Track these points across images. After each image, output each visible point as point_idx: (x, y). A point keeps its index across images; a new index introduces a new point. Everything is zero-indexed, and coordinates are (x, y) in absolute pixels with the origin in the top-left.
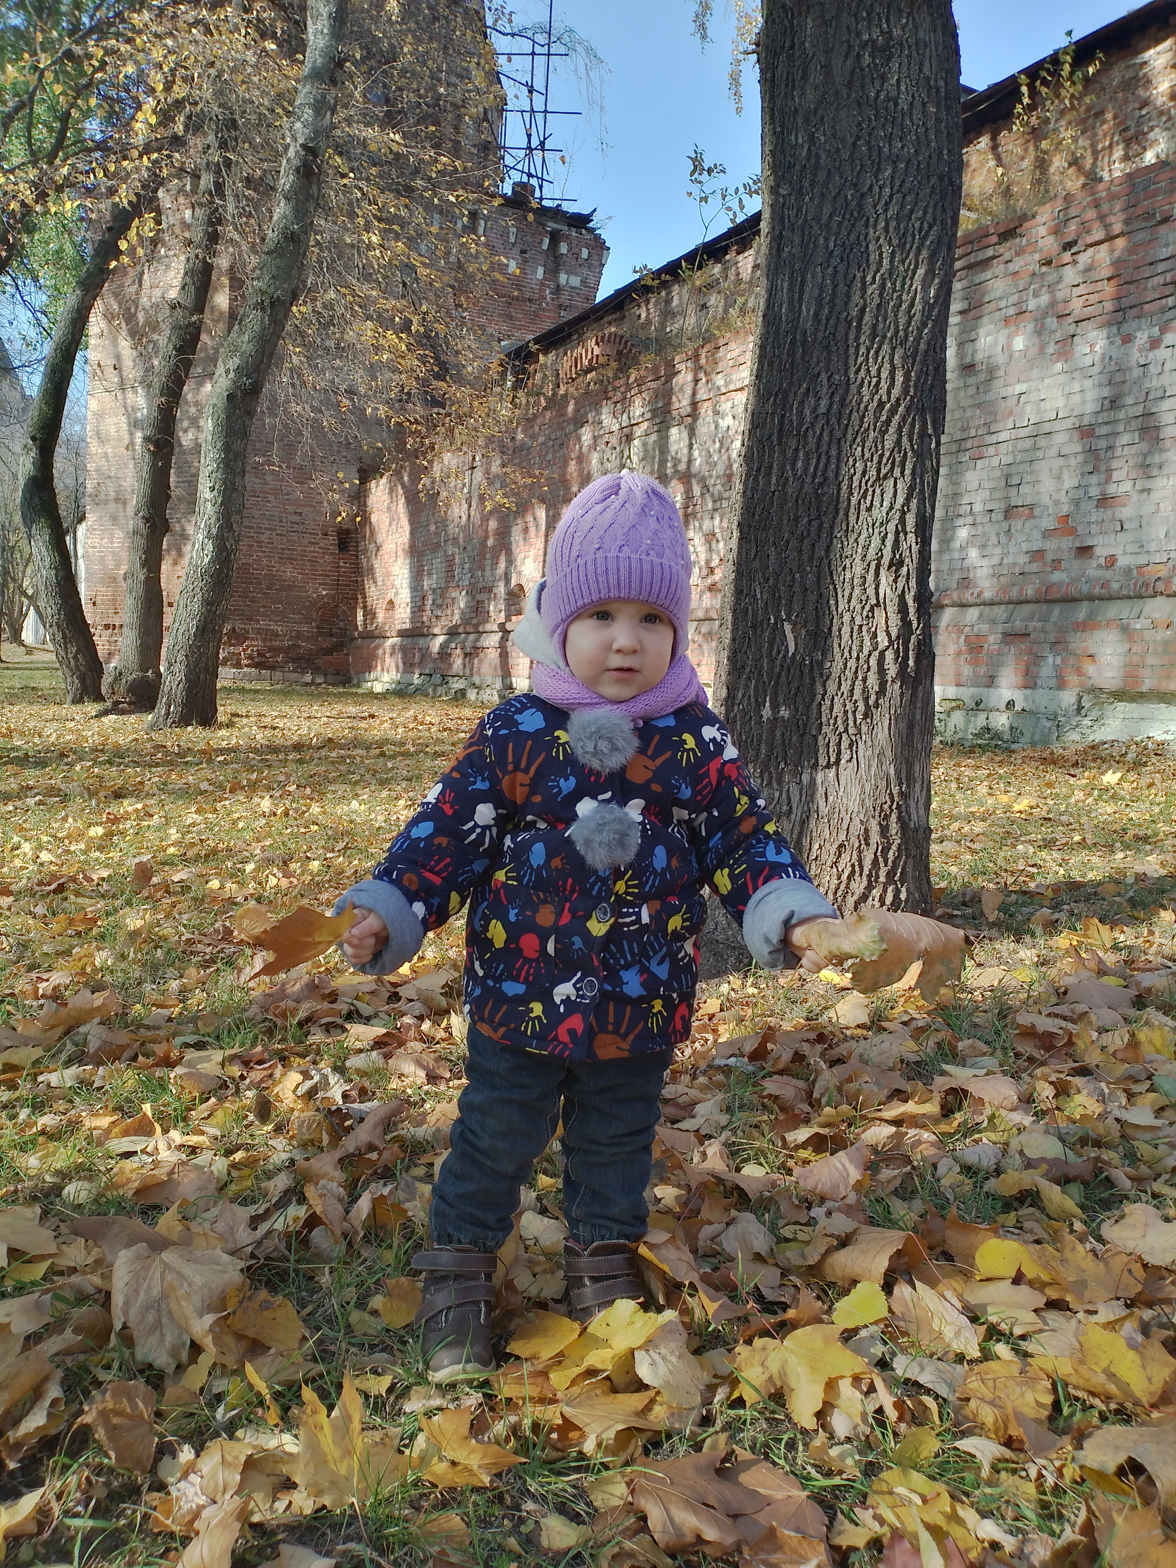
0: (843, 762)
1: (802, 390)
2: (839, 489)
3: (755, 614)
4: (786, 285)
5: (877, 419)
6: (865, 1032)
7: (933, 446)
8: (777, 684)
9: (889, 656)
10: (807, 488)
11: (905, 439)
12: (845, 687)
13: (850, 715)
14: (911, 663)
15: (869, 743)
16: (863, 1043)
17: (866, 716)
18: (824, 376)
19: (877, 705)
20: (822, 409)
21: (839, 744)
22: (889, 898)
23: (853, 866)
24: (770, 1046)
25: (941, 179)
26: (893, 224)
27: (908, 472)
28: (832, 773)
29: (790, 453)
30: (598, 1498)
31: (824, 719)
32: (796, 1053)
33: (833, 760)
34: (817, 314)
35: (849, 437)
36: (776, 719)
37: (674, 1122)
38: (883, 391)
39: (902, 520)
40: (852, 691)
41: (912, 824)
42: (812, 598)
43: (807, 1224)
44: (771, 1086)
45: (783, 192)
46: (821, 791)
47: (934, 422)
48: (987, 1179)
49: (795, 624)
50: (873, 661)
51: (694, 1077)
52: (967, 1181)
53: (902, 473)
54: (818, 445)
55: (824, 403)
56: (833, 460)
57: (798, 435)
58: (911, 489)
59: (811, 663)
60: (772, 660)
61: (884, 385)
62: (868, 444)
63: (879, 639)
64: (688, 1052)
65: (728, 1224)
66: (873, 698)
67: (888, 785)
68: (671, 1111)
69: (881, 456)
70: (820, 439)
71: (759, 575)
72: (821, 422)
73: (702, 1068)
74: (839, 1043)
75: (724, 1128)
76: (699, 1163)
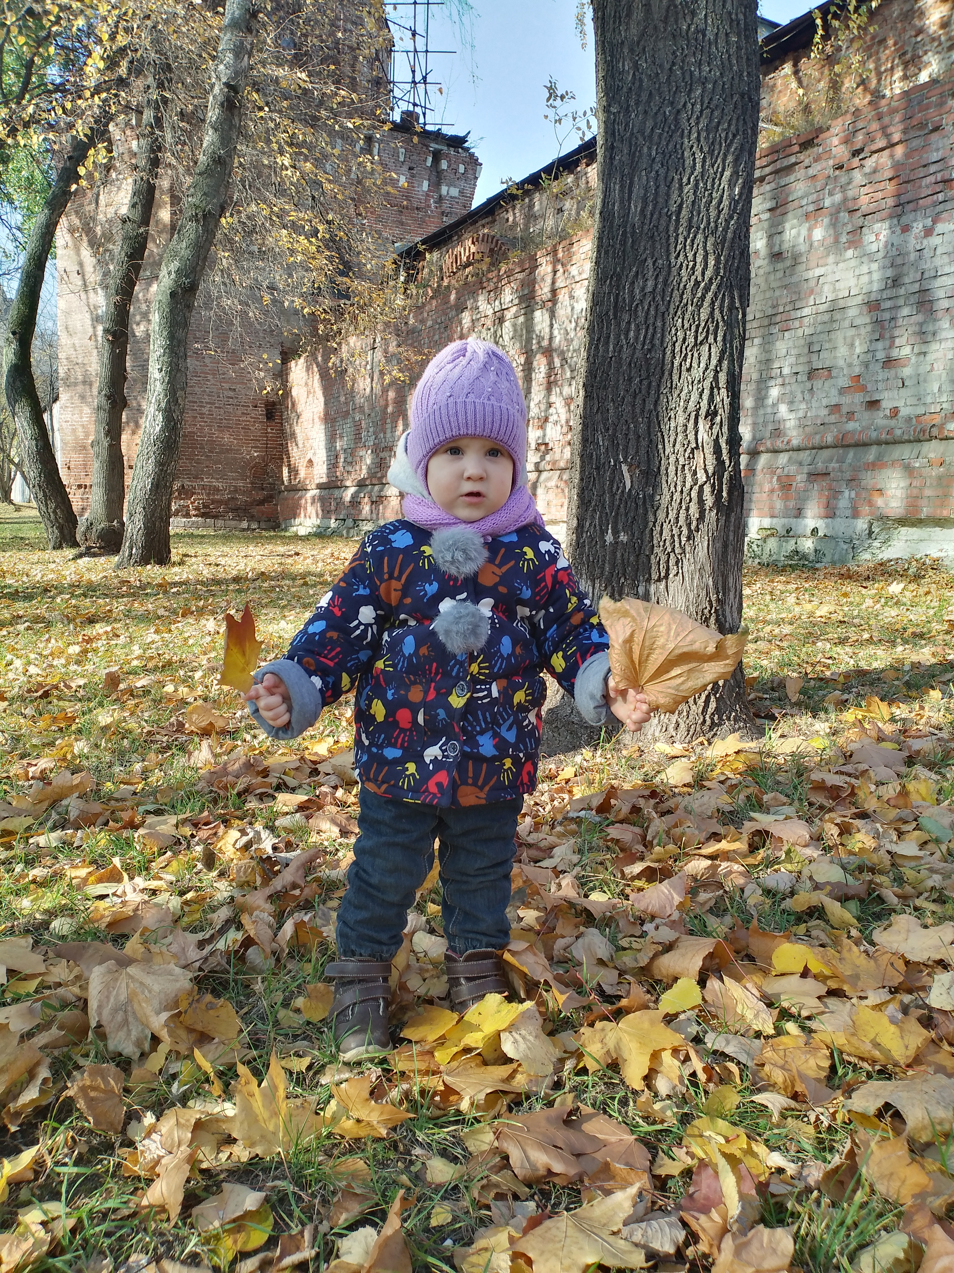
0: (671, 576)
1: (632, 274)
2: (664, 354)
3: (598, 459)
4: (617, 187)
5: (694, 295)
6: (689, 790)
7: (740, 316)
8: (617, 514)
9: (707, 489)
10: (638, 354)
11: (717, 312)
12: (672, 515)
13: (676, 538)
14: (725, 494)
15: (692, 560)
16: (687, 798)
17: (689, 538)
18: (650, 262)
19: (697, 529)
20: (649, 289)
21: (668, 562)
24: (613, 802)
25: (742, 96)
26: (704, 134)
27: (719, 338)
28: (662, 585)
29: (623, 325)
30: (472, 1146)
31: (655, 542)
32: (634, 807)
33: (663, 574)
34: (643, 211)
35: (672, 311)
36: (617, 543)
37: (536, 862)
38: (698, 272)
39: (716, 378)
40: (677, 518)
41: (727, 625)
42: (644, 443)
43: (641, 937)
44: (614, 832)
47: (741, 297)
48: (784, 899)
49: (630, 466)
50: (694, 494)
51: (553, 827)
52: (767, 901)
53: (715, 339)
54: (646, 318)
55: (650, 283)
56: (659, 330)
57: (630, 310)
58: (723, 352)
59: (644, 496)
60: (613, 495)
61: (699, 268)
62: (686, 316)
63: (699, 475)
64: (548, 808)
65: (577, 938)
66: (694, 524)
67: (708, 594)
68: (534, 853)
69: (698, 326)
70: (648, 313)
71: (601, 426)
72: (649, 299)
73: (558, 819)
74: (669, 799)
75: (576, 865)
76: (556, 892)
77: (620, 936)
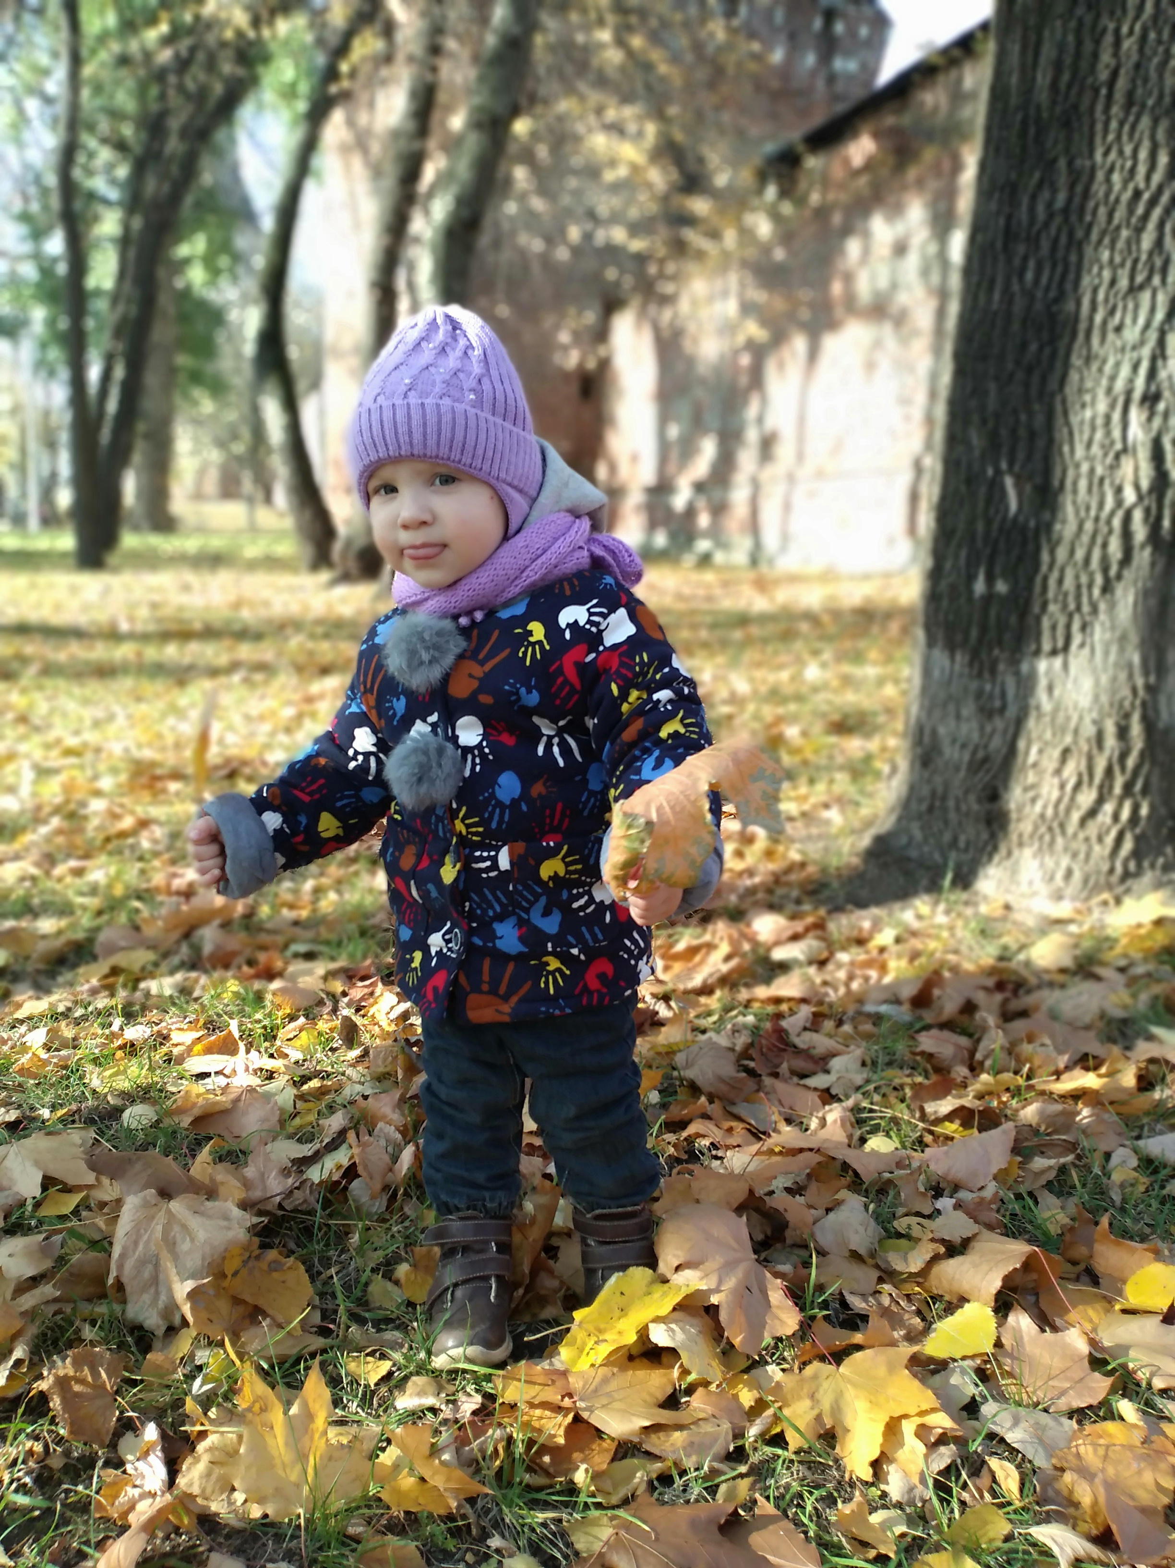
0: (1074, 647)
1: (1034, 181)
2: (1078, 303)
3: (969, 468)
5: (1131, 211)
6: (1067, 978)
8: (994, 551)
9: (1138, 516)
10: (1038, 306)
11: (1168, 238)
12: (1080, 554)
13: (1084, 591)
14: (1166, 523)
15: (1108, 624)
16: (1057, 994)
17: (1104, 591)
18: (1062, 163)
20: (1059, 204)
21: (1068, 627)
22: (1126, 813)
23: (1080, 775)
24: (936, 992)
27: (1170, 279)
28: (1058, 662)
29: (1017, 262)
31: (1051, 594)
32: (967, 1003)
34: (1055, 81)
35: (1094, 236)
36: (990, 595)
37: (803, 1076)
38: (1141, 176)
39: (1161, 342)
40: (1087, 560)
41: (1161, 725)
42: (1041, 444)
43: (929, 1217)
44: (927, 1042)
46: (1043, 683)
49: (1018, 477)
50: (1117, 522)
51: (840, 1023)
52: (1143, 1179)
53: (1163, 281)
54: (1053, 250)
56: (1072, 269)
57: (1028, 238)
59: (1037, 525)
61: (1142, 169)
62: (1118, 246)
63: (1125, 494)
64: (842, 990)
65: (828, 1210)
66: (1115, 568)
67: (1131, 676)
68: (800, 1064)
69: (1136, 261)
70: (1055, 242)
71: (976, 418)
72: (1058, 220)
73: (851, 1012)
74: (1029, 992)
75: (858, 1088)
76: (816, 1131)
77: (901, 1211)
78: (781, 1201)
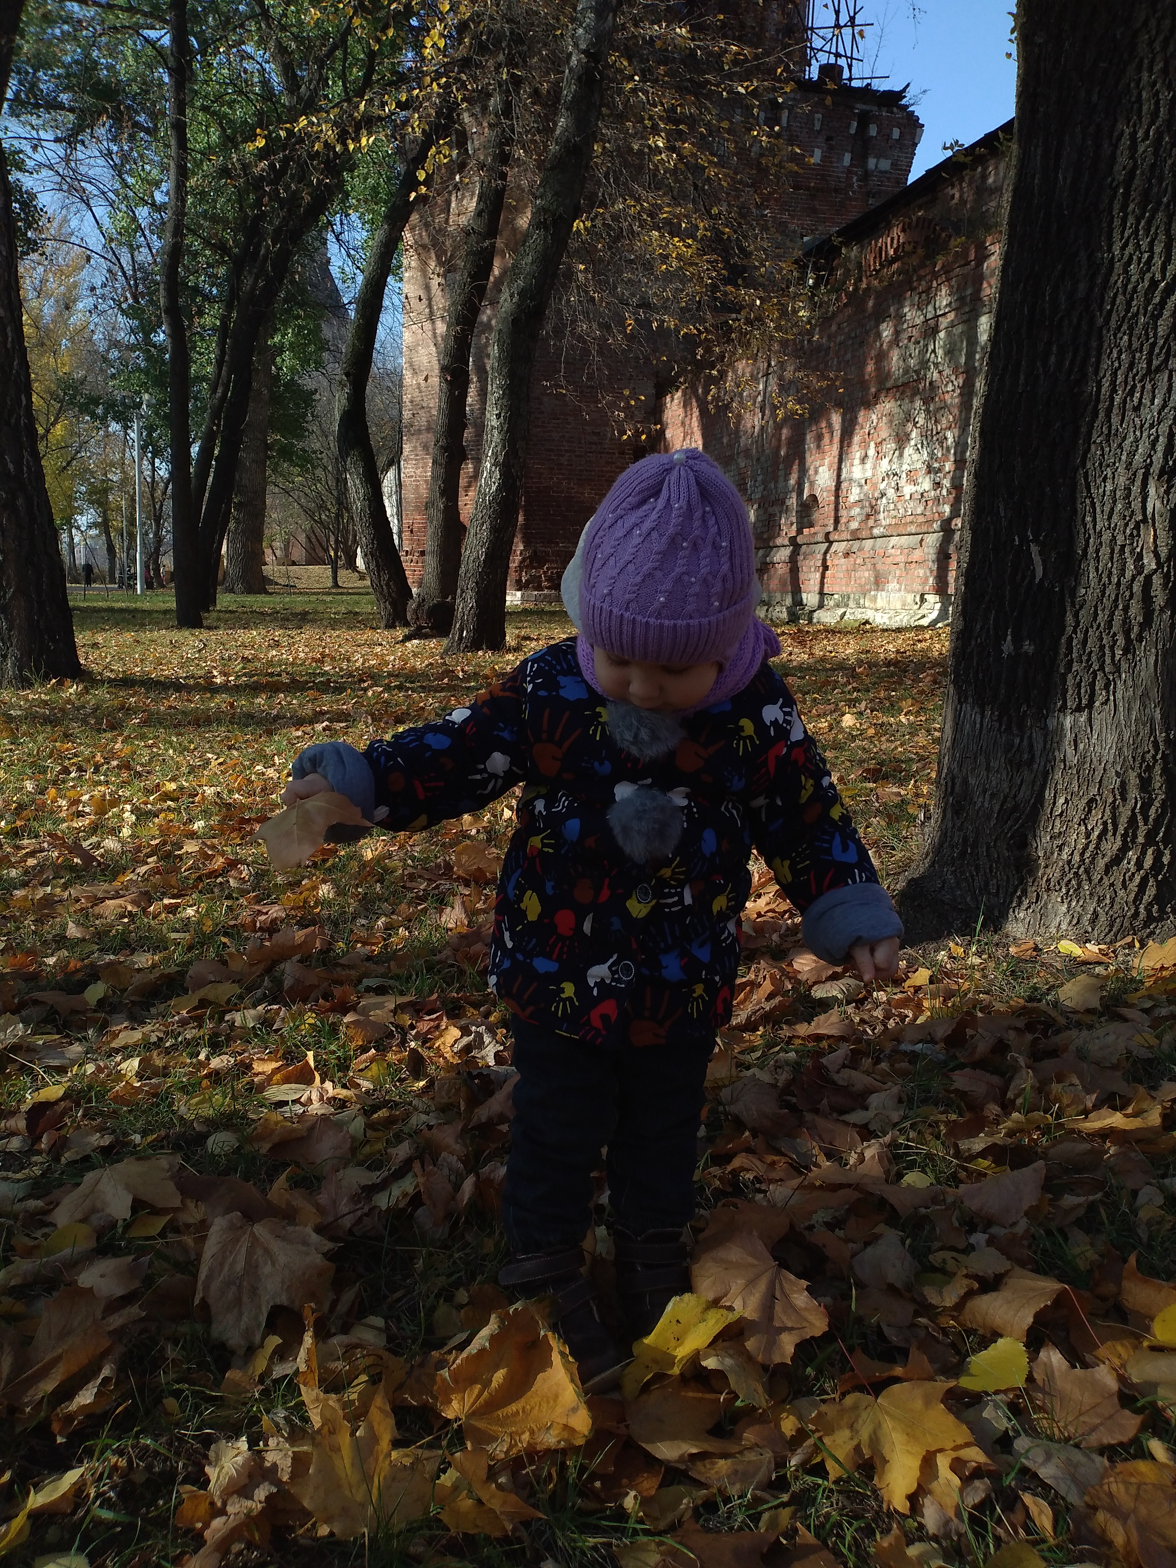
0: (1097, 704)
1: (1056, 273)
2: (1099, 386)
3: (997, 535)
4: (1040, 151)
5: (1148, 301)
6: (1095, 1018)
8: (1021, 614)
9: (1157, 580)
10: (1061, 388)
12: (1102, 618)
13: (1107, 651)
15: (1130, 683)
16: (1085, 1033)
17: (1126, 651)
18: (1082, 257)
19: (1140, 639)
20: (1081, 294)
21: (1092, 685)
22: (1148, 862)
23: (1105, 824)
24: (969, 1032)
28: (1083, 718)
29: (1041, 347)
31: (1075, 655)
32: (999, 1043)
33: (1084, 702)
34: (1075, 182)
35: (1113, 324)
36: (1018, 655)
37: (843, 1112)
38: (1157, 267)
40: (1110, 623)
42: (1064, 515)
43: (963, 1252)
44: (961, 1080)
45: (1039, 40)
46: (1069, 737)
49: (1043, 546)
50: (1137, 587)
51: (878, 1061)
52: (1168, 1217)
54: (1075, 336)
55: (1082, 287)
56: (1093, 353)
57: (1051, 325)
59: (1062, 590)
60: (1016, 587)
61: (1158, 262)
62: (1136, 332)
63: (1145, 561)
64: (879, 1028)
65: (867, 1244)
66: (1136, 629)
67: (1152, 730)
68: (840, 1100)
69: (1153, 345)
70: (1077, 329)
71: (1003, 491)
72: (1079, 309)
73: (887, 1052)
74: (1058, 1032)
75: (895, 1125)
76: (855, 1166)
77: (937, 1245)
78: (821, 1237)
